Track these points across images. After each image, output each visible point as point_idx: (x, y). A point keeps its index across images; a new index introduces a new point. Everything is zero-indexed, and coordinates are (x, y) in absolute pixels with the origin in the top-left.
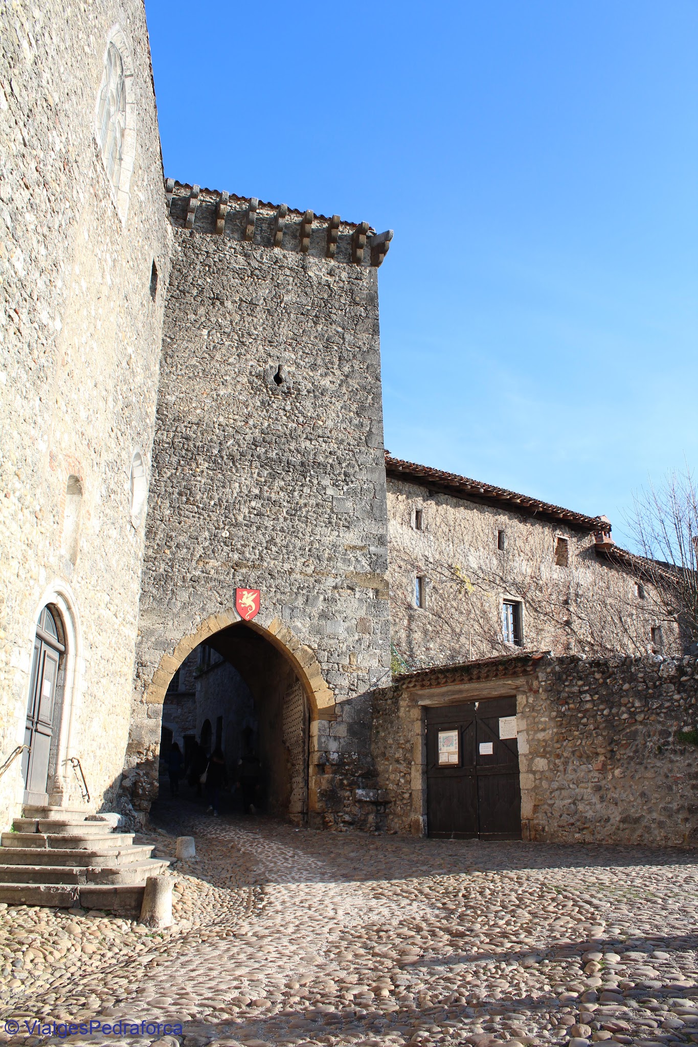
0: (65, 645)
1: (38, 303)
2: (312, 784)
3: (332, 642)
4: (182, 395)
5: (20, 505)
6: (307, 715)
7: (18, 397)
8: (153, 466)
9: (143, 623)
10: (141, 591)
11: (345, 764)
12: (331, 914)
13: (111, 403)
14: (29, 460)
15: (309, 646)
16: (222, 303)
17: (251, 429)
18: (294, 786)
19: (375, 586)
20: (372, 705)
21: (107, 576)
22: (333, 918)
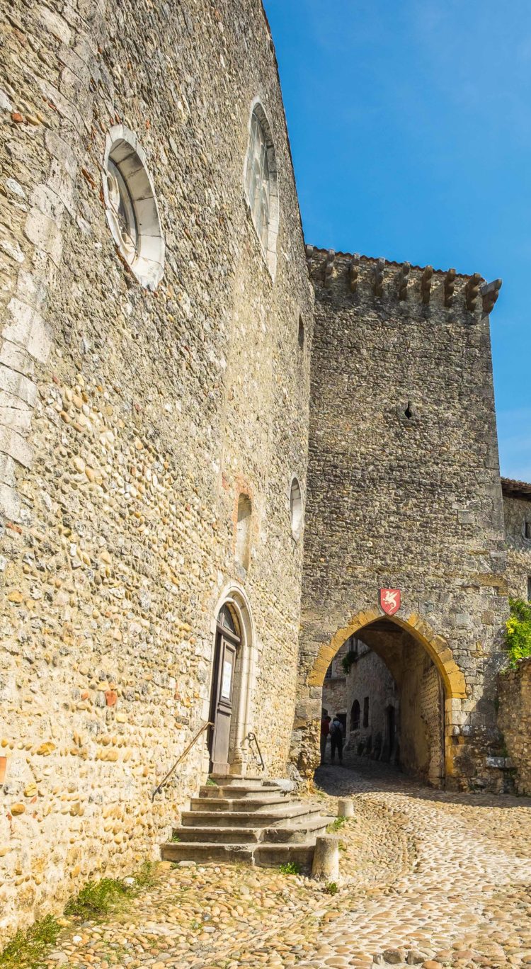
0: (241, 638)
1: (205, 343)
2: (448, 753)
3: (461, 631)
4: (329, 430)
5: (199, 518)
6: (442, 694)
7: (193, 424)
8: (308, 490)
9: (304, 619)
10: (302, 594)
11: (475, 735)
12: (482, 871)
13: (271, 436)
14: (205, 479)
15: (442, 636)
16: (359, 351)
17: (387, 456)
18: (433, 754)
19: (496, 584)
20: (496, 685)
21: (274, 580)
22: (485, 877)
